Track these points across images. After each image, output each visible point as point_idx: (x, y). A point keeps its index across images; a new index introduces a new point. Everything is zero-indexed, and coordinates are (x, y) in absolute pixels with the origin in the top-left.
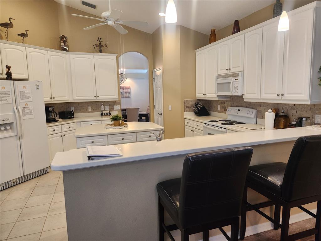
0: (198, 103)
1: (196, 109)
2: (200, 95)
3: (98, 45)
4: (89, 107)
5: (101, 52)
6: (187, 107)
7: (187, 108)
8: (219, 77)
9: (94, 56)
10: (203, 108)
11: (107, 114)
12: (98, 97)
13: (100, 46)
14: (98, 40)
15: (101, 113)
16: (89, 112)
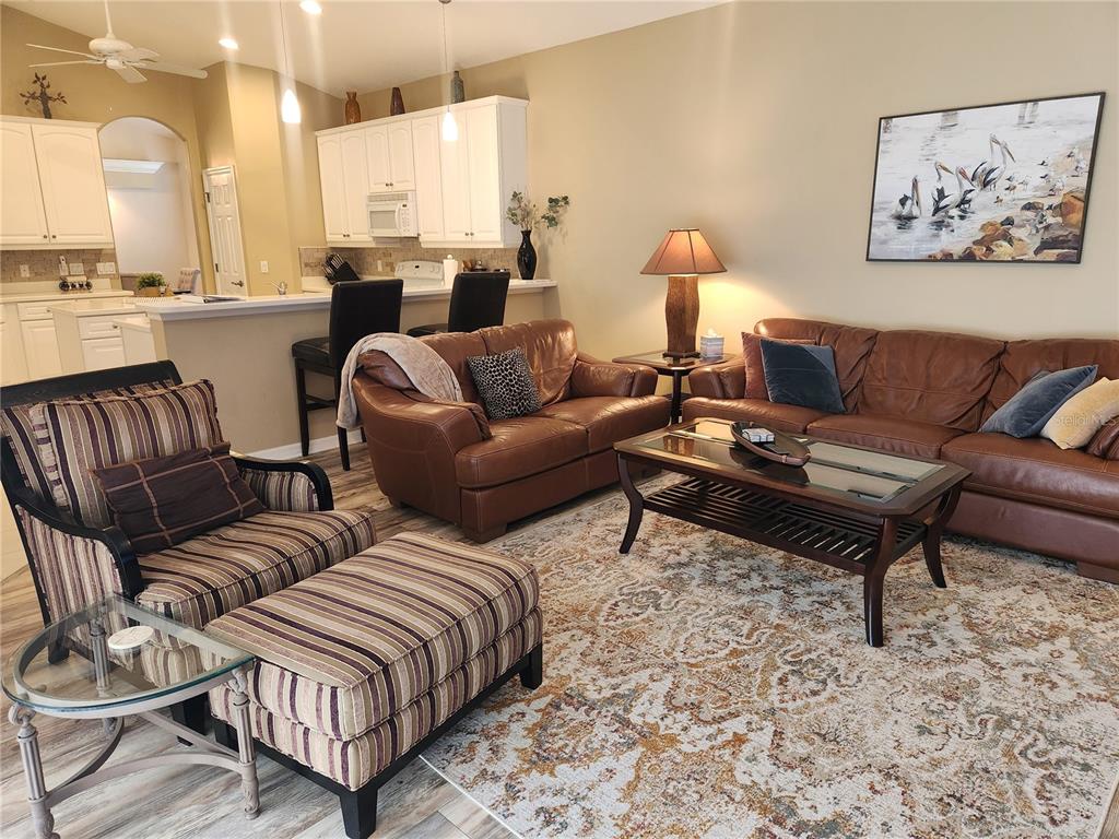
0: (333, 256)
1: (329, 270)
2: (335, 238)
3: (38, 94)
4: (22, 267)
5: (47, 115)
6: (306, 265)
7: (308, 266)
8: (373, 198)
9: (33, 126)
10: (345, 266)
11: (81, 286)
12: (54, 237)
13: (45, 98)
14: (35, 82)
15: (58, 282)
16: (24, 280)
